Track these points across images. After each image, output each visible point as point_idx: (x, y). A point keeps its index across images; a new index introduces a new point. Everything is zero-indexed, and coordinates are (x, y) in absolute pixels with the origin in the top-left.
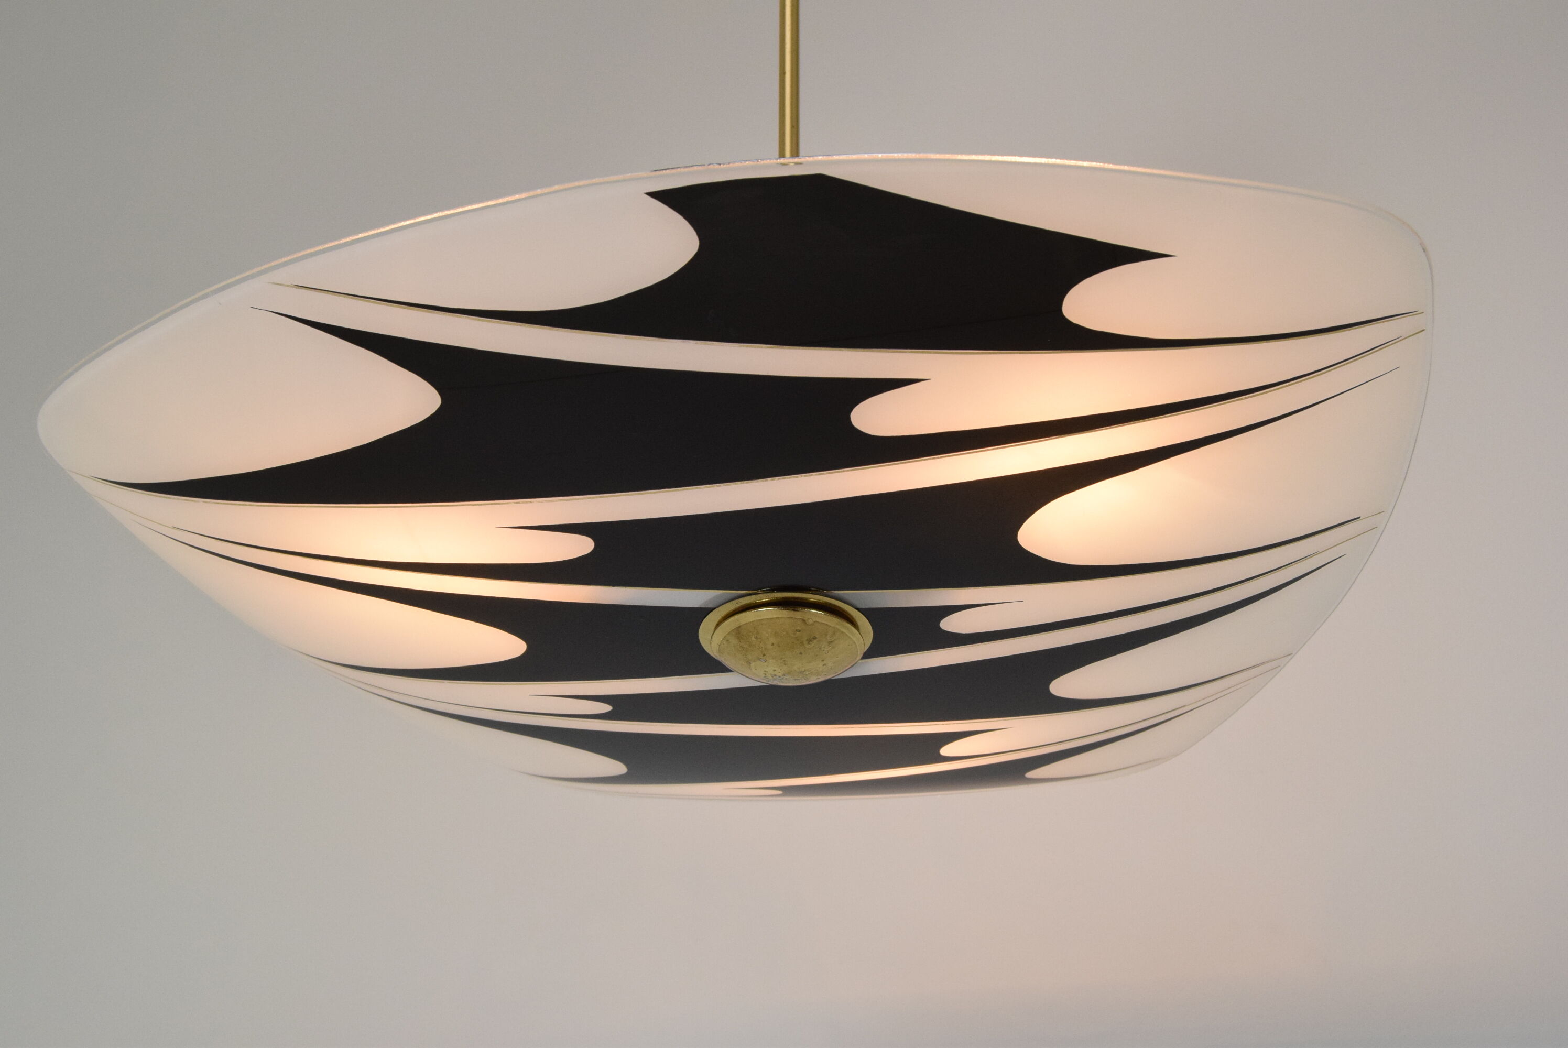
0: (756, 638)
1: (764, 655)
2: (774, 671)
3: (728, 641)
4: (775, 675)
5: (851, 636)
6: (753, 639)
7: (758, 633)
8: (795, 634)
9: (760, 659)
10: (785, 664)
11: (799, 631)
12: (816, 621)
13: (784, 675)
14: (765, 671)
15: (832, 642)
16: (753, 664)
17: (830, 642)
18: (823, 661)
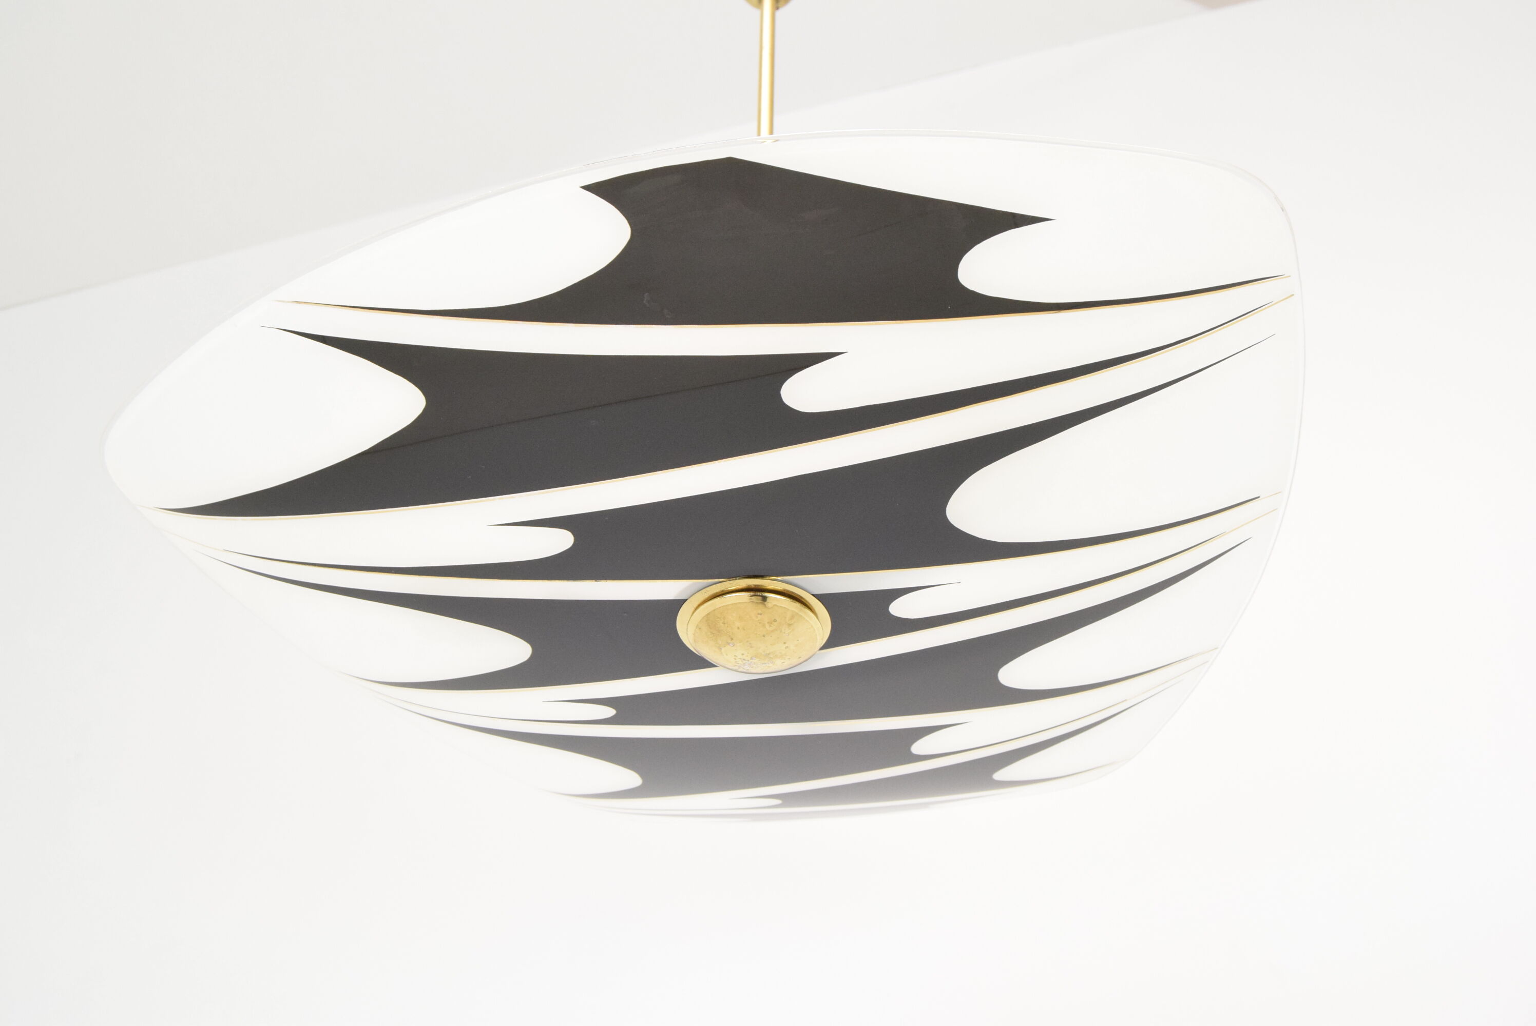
0: (724, 623)
1: (732, 639)
2: (743, 654)
3: (700, 628)
4: (744, 659)
5: (808, 620)
6: (721, 624)
7: (724, 618)
8: (757, 617)
9: (728, 644)
10: (751, 647)
11: (761, 614)
12: (776, 605)
13: (751, 659)
14: (735, 656)
15: (791, 624)
16: (723, 650)
17: (790, 625)
18: (785, 643)
